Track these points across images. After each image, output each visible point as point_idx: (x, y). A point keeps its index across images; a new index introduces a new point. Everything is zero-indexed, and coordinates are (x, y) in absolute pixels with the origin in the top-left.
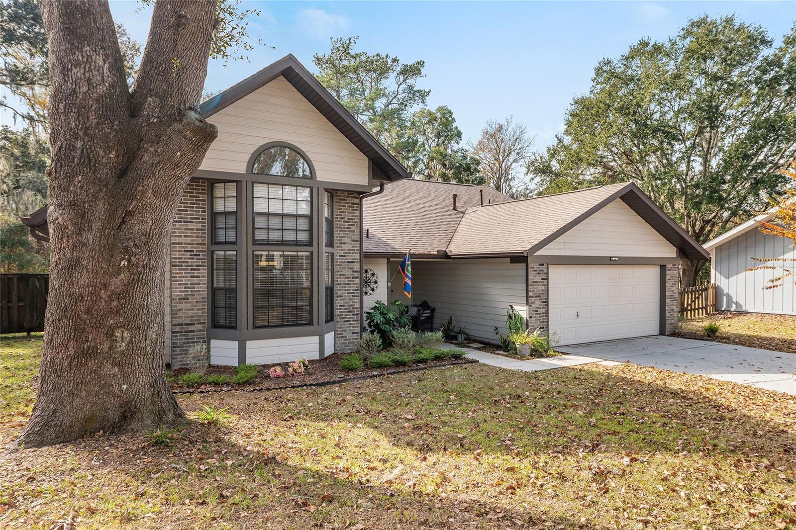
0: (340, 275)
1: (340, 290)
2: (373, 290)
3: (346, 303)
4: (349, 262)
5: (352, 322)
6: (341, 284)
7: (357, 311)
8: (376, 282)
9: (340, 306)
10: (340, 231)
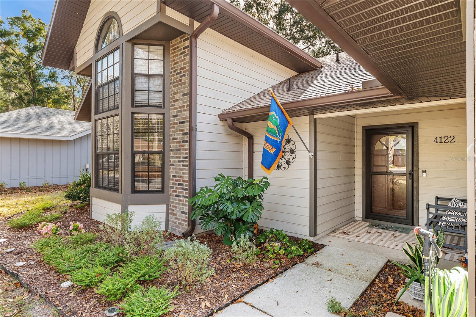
0: (173, 139)
1: (172, 157)
2: (288, 162)
3: (176, 173)
4: (180, 123)
5: (182, 198)
6: (173, 150)
7: (186, 185)
8: (292, 152)
9: (173, 176)
10: (174, 86)
